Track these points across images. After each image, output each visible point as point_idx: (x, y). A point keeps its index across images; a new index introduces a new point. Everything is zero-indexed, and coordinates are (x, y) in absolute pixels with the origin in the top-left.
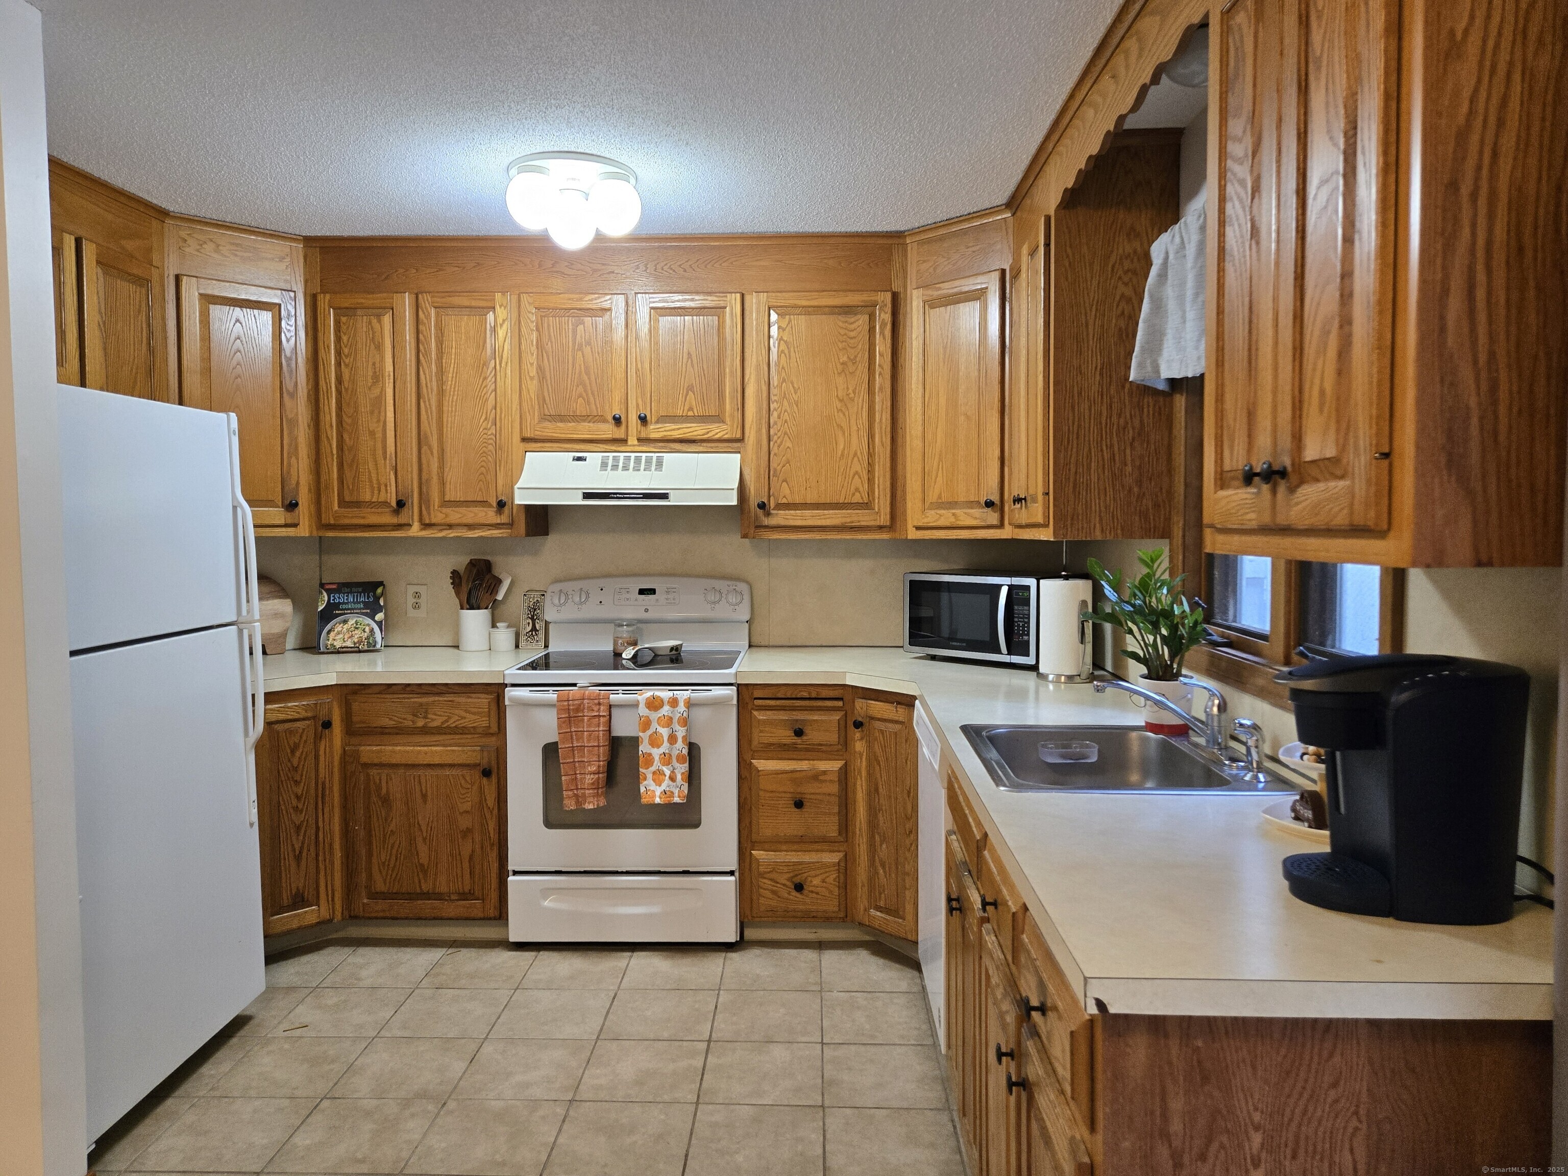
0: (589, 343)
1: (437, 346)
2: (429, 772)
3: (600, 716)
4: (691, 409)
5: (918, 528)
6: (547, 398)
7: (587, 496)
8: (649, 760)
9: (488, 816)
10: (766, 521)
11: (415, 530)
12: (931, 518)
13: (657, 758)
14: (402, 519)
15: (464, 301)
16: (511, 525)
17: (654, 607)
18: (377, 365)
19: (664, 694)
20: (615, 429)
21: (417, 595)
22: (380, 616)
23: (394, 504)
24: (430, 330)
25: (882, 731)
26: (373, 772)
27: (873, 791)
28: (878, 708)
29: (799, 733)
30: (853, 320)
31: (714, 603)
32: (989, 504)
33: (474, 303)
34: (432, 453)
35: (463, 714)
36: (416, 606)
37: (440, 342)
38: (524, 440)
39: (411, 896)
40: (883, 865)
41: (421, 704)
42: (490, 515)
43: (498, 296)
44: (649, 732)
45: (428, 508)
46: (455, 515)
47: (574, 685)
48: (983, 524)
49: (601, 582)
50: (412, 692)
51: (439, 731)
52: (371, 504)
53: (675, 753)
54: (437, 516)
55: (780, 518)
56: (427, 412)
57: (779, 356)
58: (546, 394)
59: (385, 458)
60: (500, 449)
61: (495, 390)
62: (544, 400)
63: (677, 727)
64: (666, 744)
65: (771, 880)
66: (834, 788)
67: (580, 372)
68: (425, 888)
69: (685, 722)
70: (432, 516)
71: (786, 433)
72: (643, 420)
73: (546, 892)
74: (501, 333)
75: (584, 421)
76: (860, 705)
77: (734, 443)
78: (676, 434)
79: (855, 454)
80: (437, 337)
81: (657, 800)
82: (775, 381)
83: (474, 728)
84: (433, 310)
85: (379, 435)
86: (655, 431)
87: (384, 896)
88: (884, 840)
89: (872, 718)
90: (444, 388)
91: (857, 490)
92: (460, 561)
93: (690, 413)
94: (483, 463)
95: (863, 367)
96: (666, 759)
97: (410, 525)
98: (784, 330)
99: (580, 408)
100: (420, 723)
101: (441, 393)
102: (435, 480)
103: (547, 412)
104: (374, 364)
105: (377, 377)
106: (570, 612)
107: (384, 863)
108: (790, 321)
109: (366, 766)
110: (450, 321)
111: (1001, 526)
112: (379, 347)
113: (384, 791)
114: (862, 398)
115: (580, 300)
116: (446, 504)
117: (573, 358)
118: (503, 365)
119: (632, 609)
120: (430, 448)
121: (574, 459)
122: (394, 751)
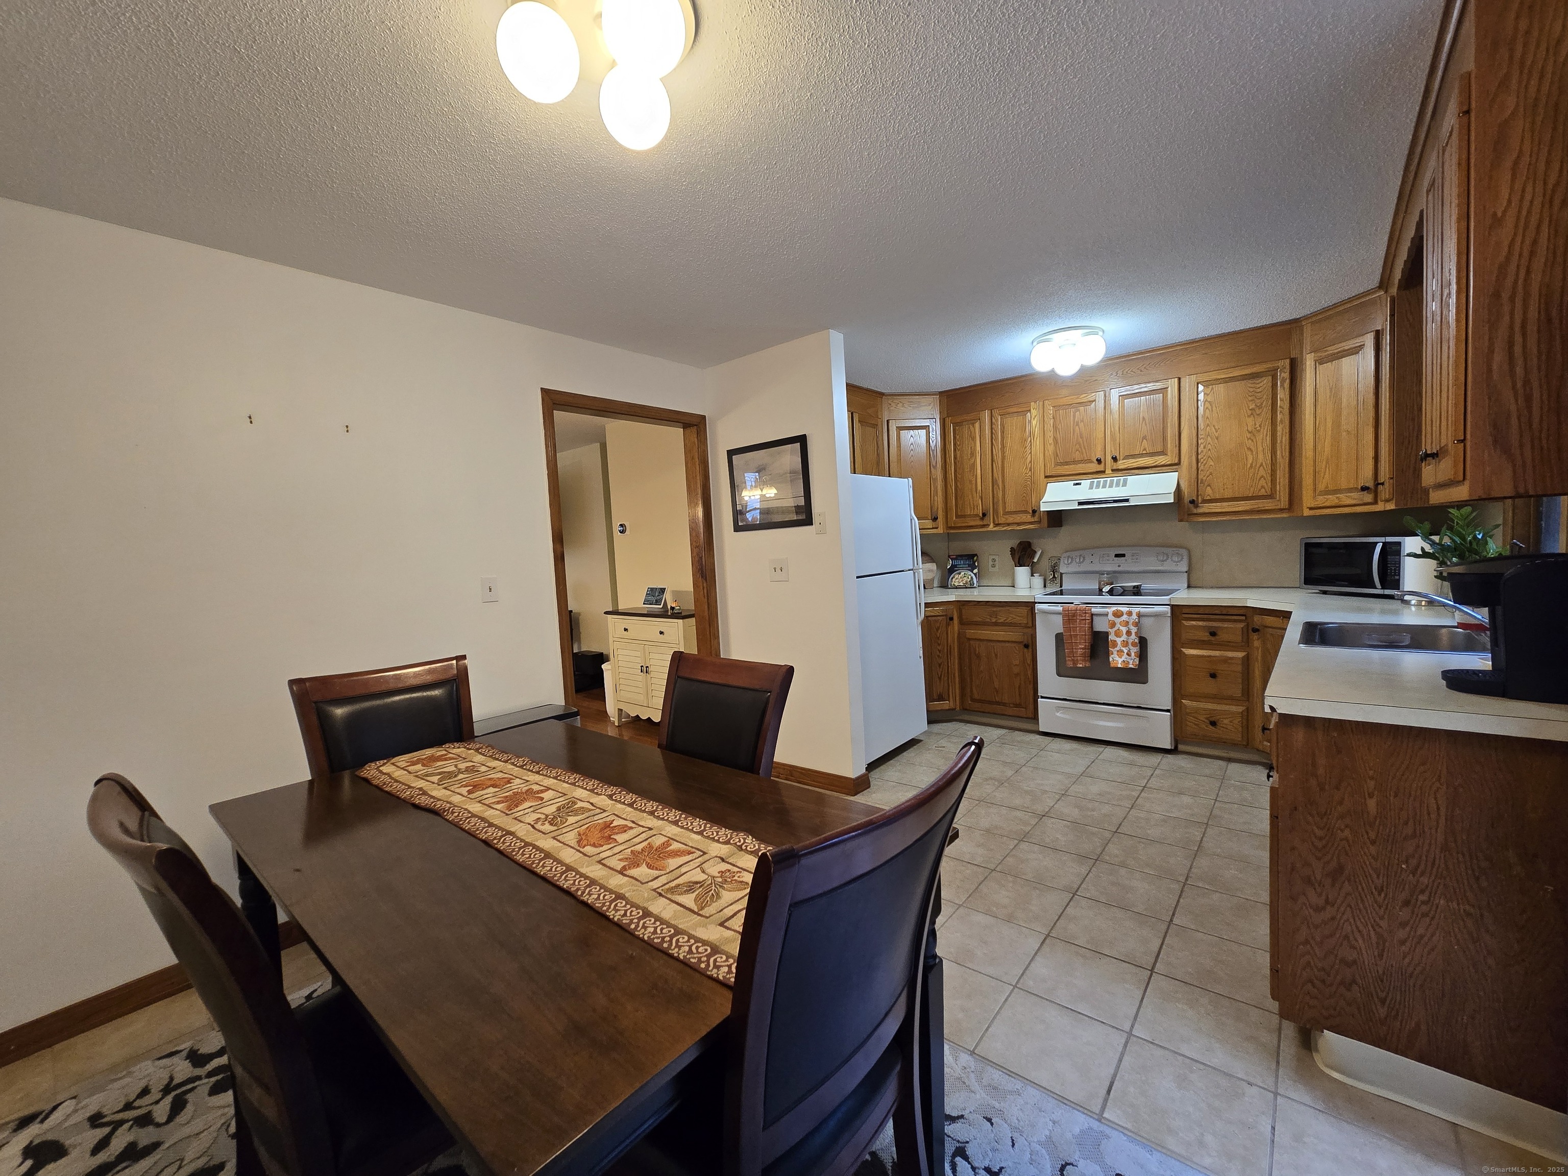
0: (1082, 421)
1: (1001, 435)
2: (998, 644)
3: (1086, 619)
4: (1145, 449)
5: (1311, 509)
6: (1059, 454)
7: (1080, 504)
8: (1115, 644)
9: (1028, 667)
10: (1195, 511)
11: (991, 527)
12: (1321, 500)
13: (1119, 643)
14: (985, 522)
15: (1015, 410)
16: (1039, 522)
17: (1124, 565)
18: (973, 447)
19: (1124, 609)
20: (1098, 466)
21: (994, 560)
22: (976, 571)
23: (981, 515)
24: (998, 427)
25: (1271, 634)
26: (972, 642)
29: (1213, 634)
30: (1258, 382)
31: (1163, 561)
32: (1364, 489)
33: (1020, 410)
34: (999, 489)
35: (1014, 617)
36: (994, 566)
37: (1003, 432)
38: (1046, 477)
39: (990, 703)
42: (1028, 518)
43: (1032, 404)
44: (1115, 629)
45: (997, 516)
46: (1011, 519)
47: (1072, 603)
48: (1361, 502)
49: (1090, 551)
50: (990, 605)
51: (1003, 624)
52: (970, 516)
53: (1130, 641)
54: (1002, 520)
55: (1206, 508)
56: (997, 468)
57: (1204, 411)
58: (1058, 452)
59: (977, 494)
60: (1034, 483)
61: (1031, 453)
62: (1057, 455)
63: (1132, 627)
64: (1125, 636)
65: (1193, 717)
66: (1239, 668)
67: (1077, 437)
68: (997, 699)
69: (1137, 624)
70: (1000, 520)
71: (1209, 457)
72: (1115, 459)
73: (1059, 708)
74: (1034, 422)
75: (1080, 463)
76: (1257, 618)
77: (1174, 466)
78: (1135, 465)
79: (1262, 465)
80: (1001, 430)
81: (1120, 666)
82: (1201, 426)
83: (1020, 623)
84: (999, 417)
85: (974, 483)
86: (1121, 464)
87: (979, 702)
89: (1266, 627)
90: (1005, 455)
91: (1263, 487)
92: (1014, 543)
93: (1144, 452)
94: (1025, 491)
95: (1267, 409)
96: (1125, 644)
97: (989, 525)
98: (1208, 395)
99: (1077, 456)
100: (994, 620)
101: (1004, 458)
102: (1001, 502)
103: (1059, 461)
104: (971, 448)
105: (973, 454)
106: (1074, 568)
107: (978, 686)
108: (1212, 389)
109: (969, 639)
110: (1008, 421)
111: (1375, 502)
112: (974, 439)
113: (977, 652)
114: (1267, 429)
115: (1078, 398)
116: (1006, 513)
117: (1074, 430)
118: (1035, 439)
119: (1111, 565)
120: (998, 486)
121: (1074, 485)
122: (982, 633)
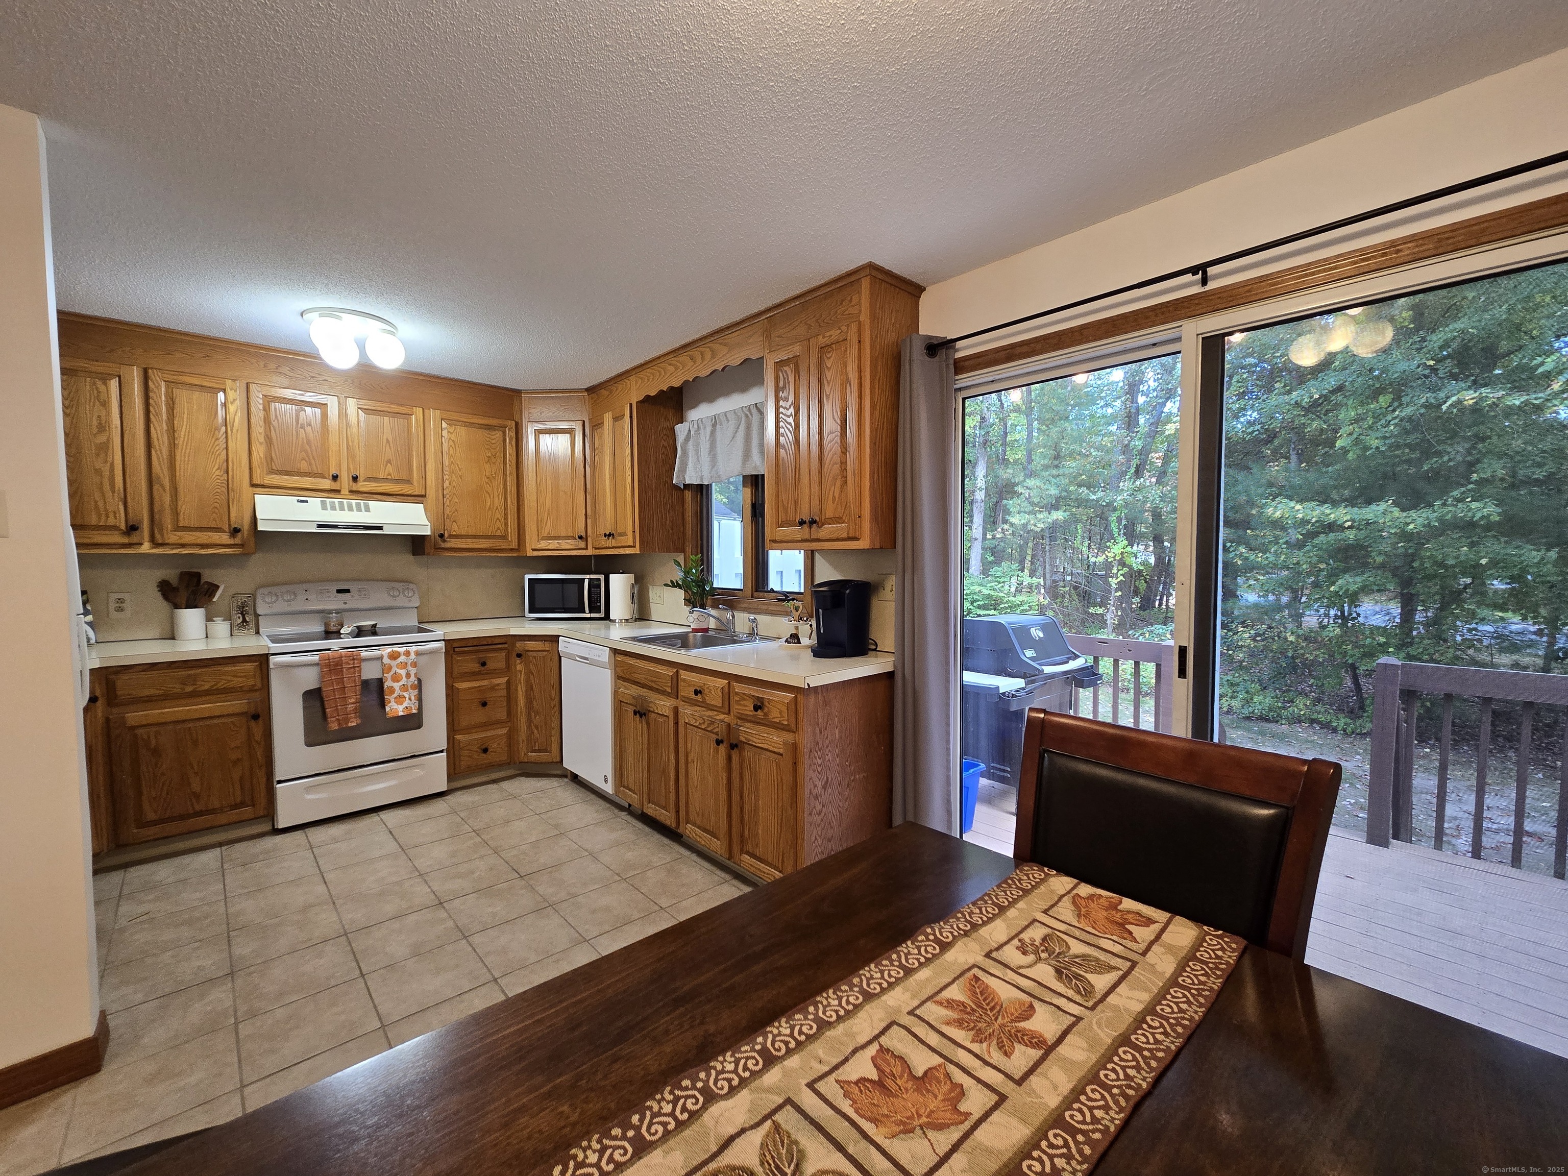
0: (310, 425)
1: (167, 410)
2: (198, 724)
3: (355, 667)
4: (389, 474)
5: (533, 550)
6: (275, 458)
7: (320, 526)
8: (392, 690)
9: (257, 747)
10: (443, 545)
11: (146, 548)
12: (543, 544)
13: (397, 689)
14: (134, 538)
15: (196, 381)
16: (242, 546)
17: (351, 601)
18: (103, 418)
19: (401, 649)
20: (333, 483)
21: (119, 600)
22: (89, 618)
23: (123, 526)
24: (161, 397)
25: (535, 657)
26: (139, 731)
27: (530, 688)
28: (531, 645)
29: (484, 664)
30: (494, 434)
31: (395, 596)
32: (581, 537)
33: (205, 384)
34: (164, 490)
35: (229, 678)
36: (120, 609)
37: (171, 409)
38: (253, 485)
39: (183, 817)
40: (537, 728)
41: (189, 676)
42: (225, 538)
43: (229, 382)
44: (391, 674)
45: (161, 530)
46: (188, 537)
47: (329, 650)
48: (576, 547)
49: (305, 586)
50: (178, 667)
51: (208, 693)
52: (98, 528)
53: (410, 684)
54: (173, 538)
55: (453, 543)
56: (158, 459)
57: (449, 449)
58: (274, 456)
59: (113, 492)
60: (233, 491)
61: (227, 448)
62: (272, 459)
63: (410, 668)
64: (404, 679)
65: (468, 750)
66: (504, 693)
67: (303, 443)
68: (198, 808)
69: (414, 664)
70: (166, 536)
71: (454, 494)
72: (355, 479)
73: (309, 789)
74: (232, 408)
75: (306, 476)
76: (519, 645)
77: (418, 498)
78: (380, 490)
79: (497, 508)
80: (167, 404)
81: (401, 714)
82: (446, 463)
83: (241, 687)
84: (163, 383)
85: (107, 473)
86: (362, 486)
87: (155, 823)
88: (537, 713)
89: (528, 651)
90: (176, 442)
91: (498, 528)
92: (171, 574)
93: (388, 477)
94: (217, 500)
95: (500, 460)
96: (404, 688)
97: (141, 544)
98: (452, 433)
99: (304, 466)
100: (189, 689)
101: (173, 446)
102: (168, 511)
103: (274, 468)
104: (99, 417)
105: (103, 427)
106: (281, 606)
107: (154, 798)
108: (454, 429)
109: (133, 728)
110: (181, 395)
111: (586, 548)
112: (105, 404)
113: (153, 745)
114: (500, 477)
115: (302, 395)
116: (178, 528)
117: (297, 432)
118: (234, 431)
119: (334, 603)
120: (163, 487)
121: (298, 501)
122: (163, 713)
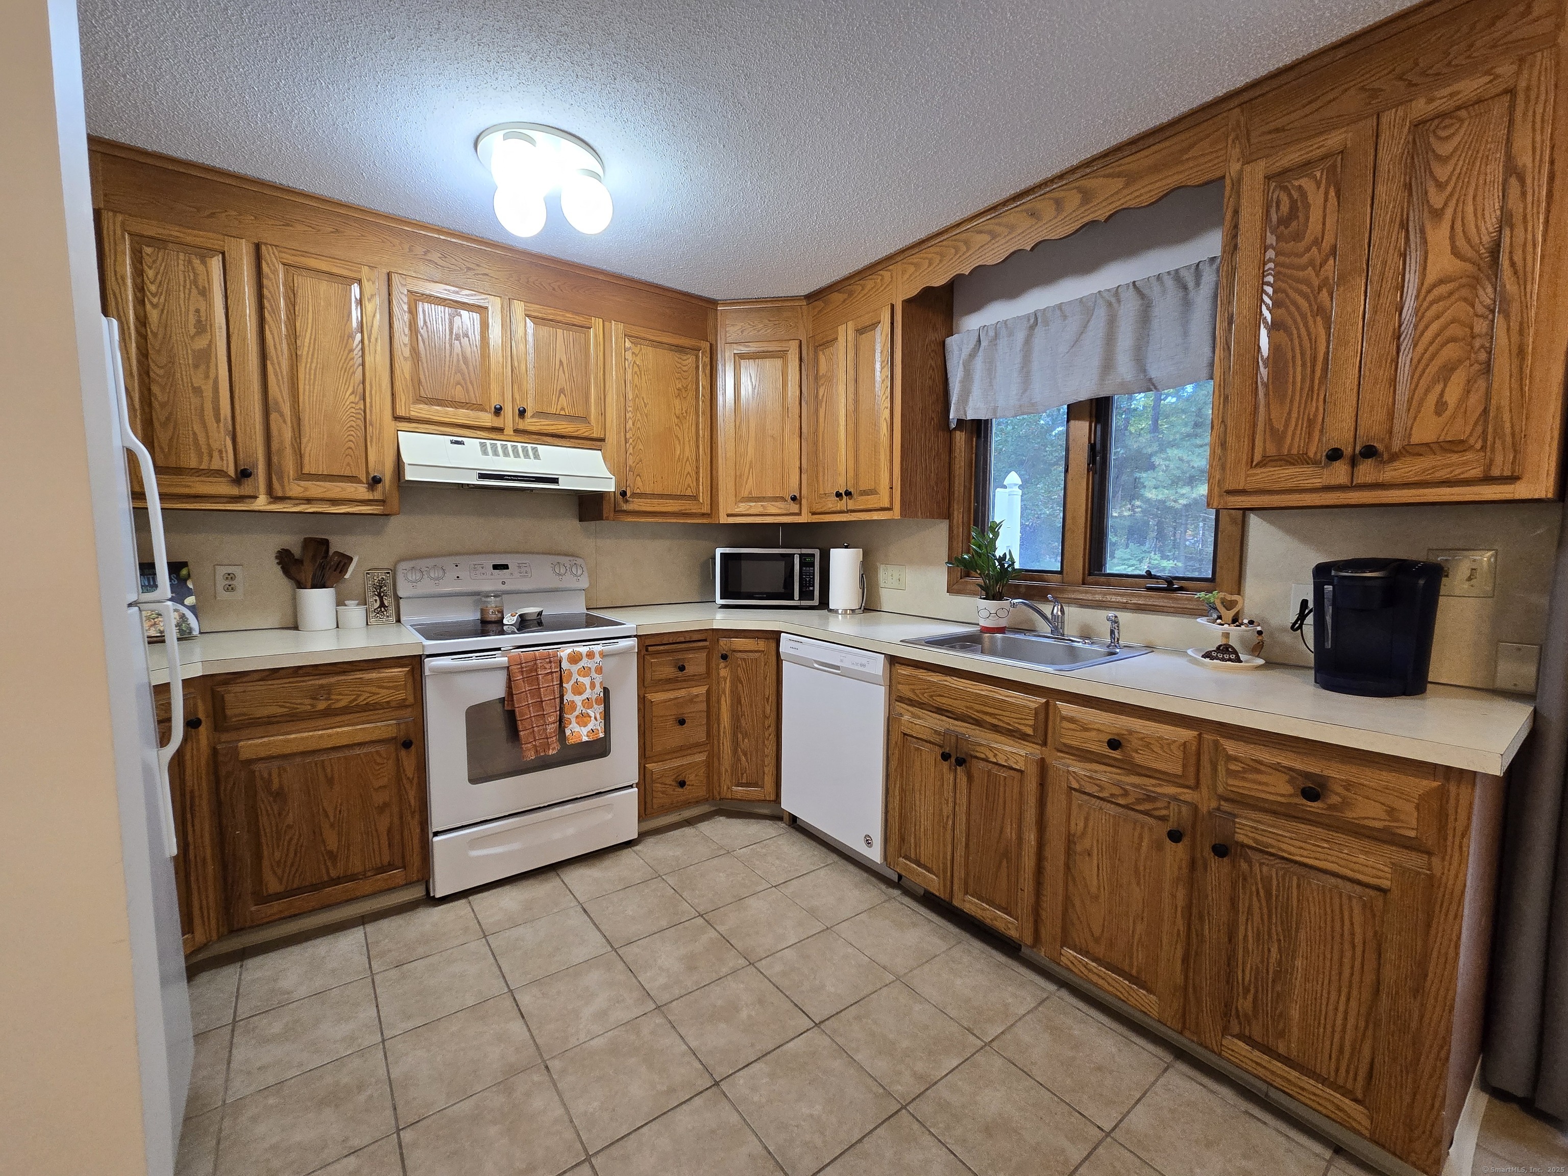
0: (467, 336)
1: (286, 305)
2: (334, 755)
3: (552, 673)
4: (562, 409)
5: (728, 515)
6: (423, 380)
7: (482, 476)
8: (574, 707)
9: (408, 786)
10: (625, 507)
11: (261, 503)
12: (742, 508)
13: (579, 704)
14: (246, 490)
15: (323, 266)
16: (383, 502)
17: (510, 580)
18: (203, 314)
19: (583, 649)
20: (495, 418)
21: (230, 576)
22: (190, 600)
23: (232, 472)
24: (278, 287)
25: (744, 659)
26: (257, 767)
27: (737, 701)
28: (739, 643)
29: (682, 668)
30: (685, 358)
31: (555, 574)
32: (794, 499)
33: (335, 270)
34: (285, 422)
35: (374, 690)
36: (230, 588)
37: (292, 304)
38: (397, 418)
39: (315, 887)
40: (745, 755)
41: (322, 686)
42: (361, 491)
43: (365, 270)
44: (572, 682)
45: (281, 479)
46: (316, 489)
47: (497, 649)
48: (785, 512)
49: (457, 559)
50: (308, 675)
51: (346, 710)
52: (197, 472)
53: (595, 697)
54: (295, 489)
55: (636, 505)
56: (276, 375)
57: (633, 376)
58: (422, 377)
59: (218, 421)
60: (371, 424)
61: (363, 364)
62: (420, 382)
63: (594, 675)
64: (589, 690)
65: (662, 783)
66: (703, 706)
67: (458, 361)
68: (333, 874)
69: (599, 670)
70: (287, 488)
71: (639, 438)
72: (522, 413)
73: (475, 842)
74: (369, 308)
75: (462, 407)
76: (723, 642)
77: (594, 442)
78: (551, 429)
79: (688, 459)
80: (287, 298)
81: (585, 739)
82: (630, 396)
83: (388, 702)
84: (281, 265)
85: (208, 393)
86: (529, 423)
87: (278, 896)
88: (746, 735)
89: (734, 651)
90: (299, 353)
91: (689, 486)
92: (292, 541)
93: (562, 413)
94: (352, 438)
95: (692, 394)
96: (588, 703)
97: (255, 497)
98: (636, 356)
99: (459, 394)
100: (322, 705)
101: (295, 358)
102: (289, 452)
103: (423, 394)
104: (197, 311)
105: (203, 326)
106: (427, 586)
107: (279, 863)
108: (641, 349)
109: (249, 762)
110: (306, 285)
111: (799, 514)
112: (205, 293)
113: (275, 786)
114: (692, 417)
115: (457, 293)
116: (303, 476)
117: (451, 345)
118: (373, 340)
119: (491, 582)
120: (282, 415)
121: (452, 442)
122: (288, 741)
